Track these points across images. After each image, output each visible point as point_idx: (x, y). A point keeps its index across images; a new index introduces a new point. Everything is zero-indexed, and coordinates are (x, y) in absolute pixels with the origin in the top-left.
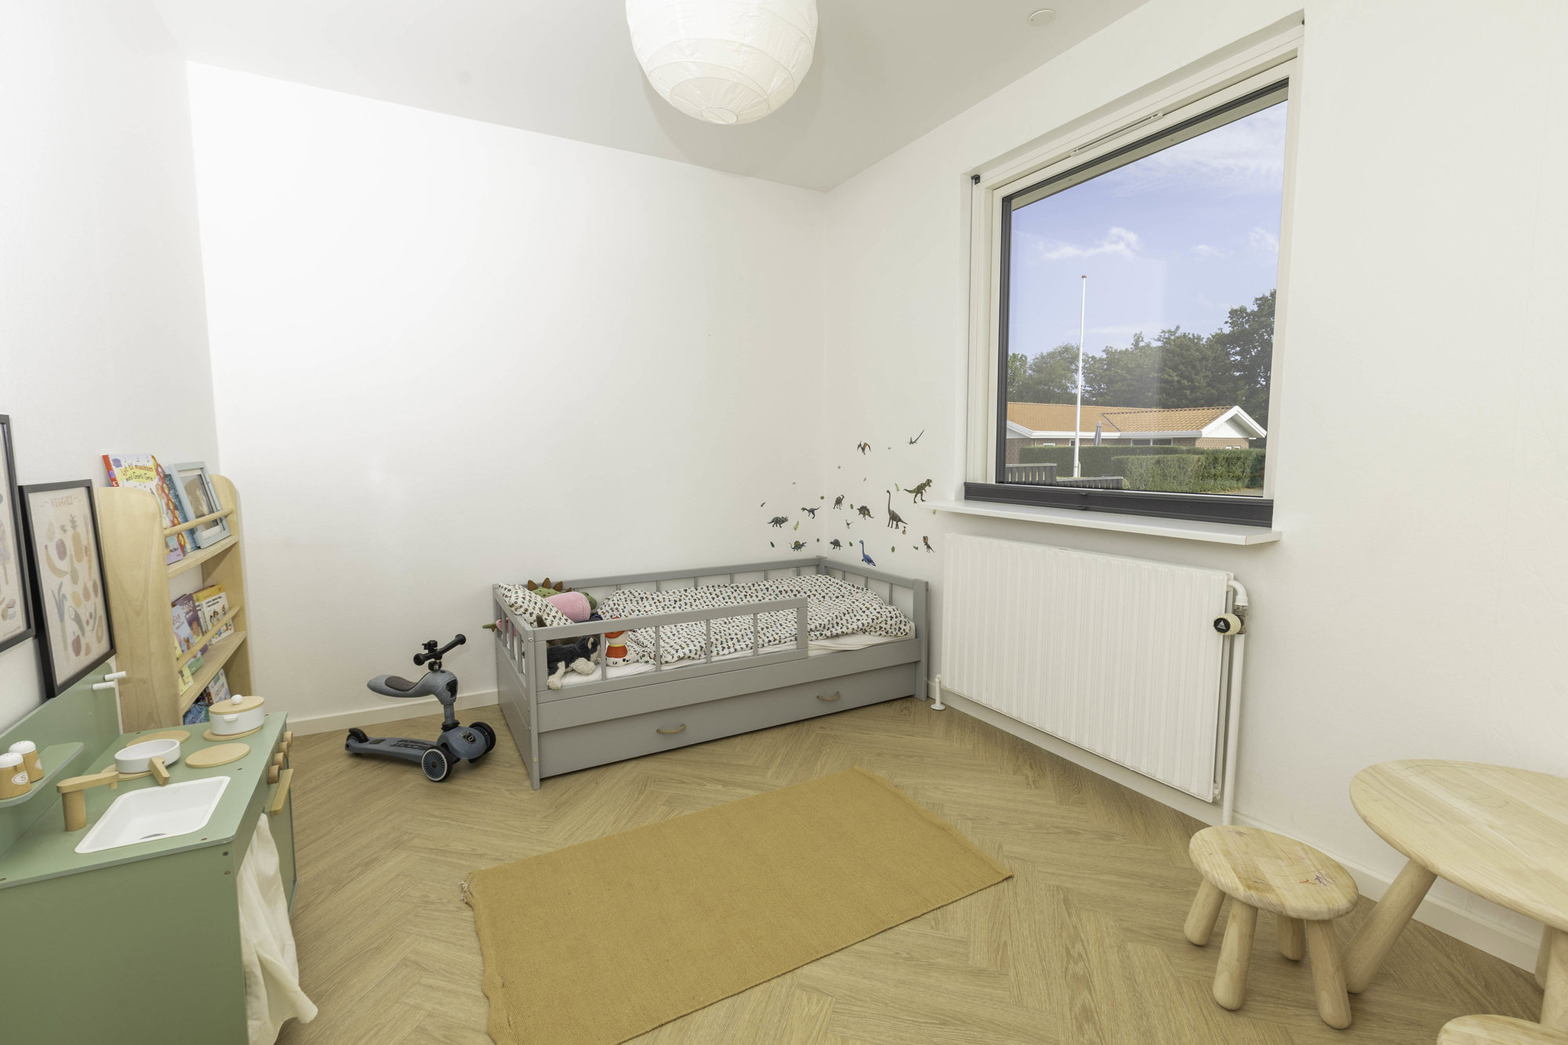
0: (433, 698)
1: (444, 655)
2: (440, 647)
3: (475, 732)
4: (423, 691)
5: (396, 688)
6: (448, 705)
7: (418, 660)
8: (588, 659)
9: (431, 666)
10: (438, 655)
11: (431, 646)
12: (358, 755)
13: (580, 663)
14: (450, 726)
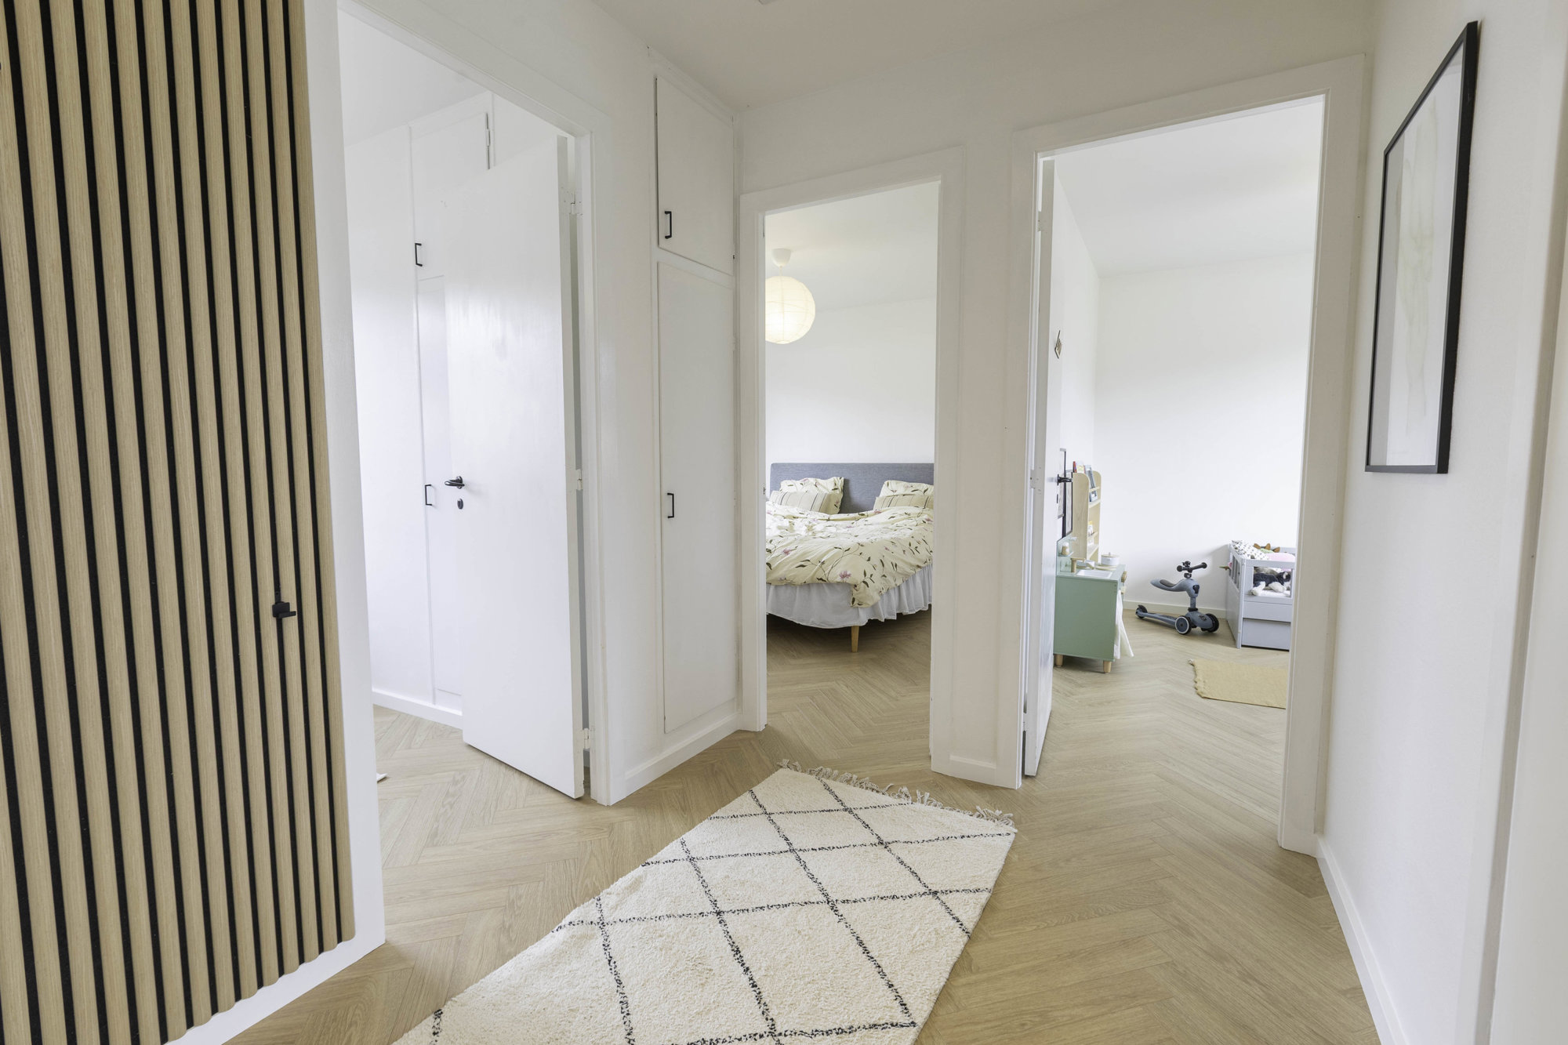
0: (1185, 593)
1: (1194, 571)
2: (1191, 566)
3: (1207, 617)
4: (1181, 588)
5: (1165, 585)
6: (1193, 598)
7: (1180, 569)
8: (1282, 584)
9: (1186, 575)
10: (1190, 570)
11: (1187, 564)
12: (1141, 618)
13: (1276, 585)
14: (1193, 609)
